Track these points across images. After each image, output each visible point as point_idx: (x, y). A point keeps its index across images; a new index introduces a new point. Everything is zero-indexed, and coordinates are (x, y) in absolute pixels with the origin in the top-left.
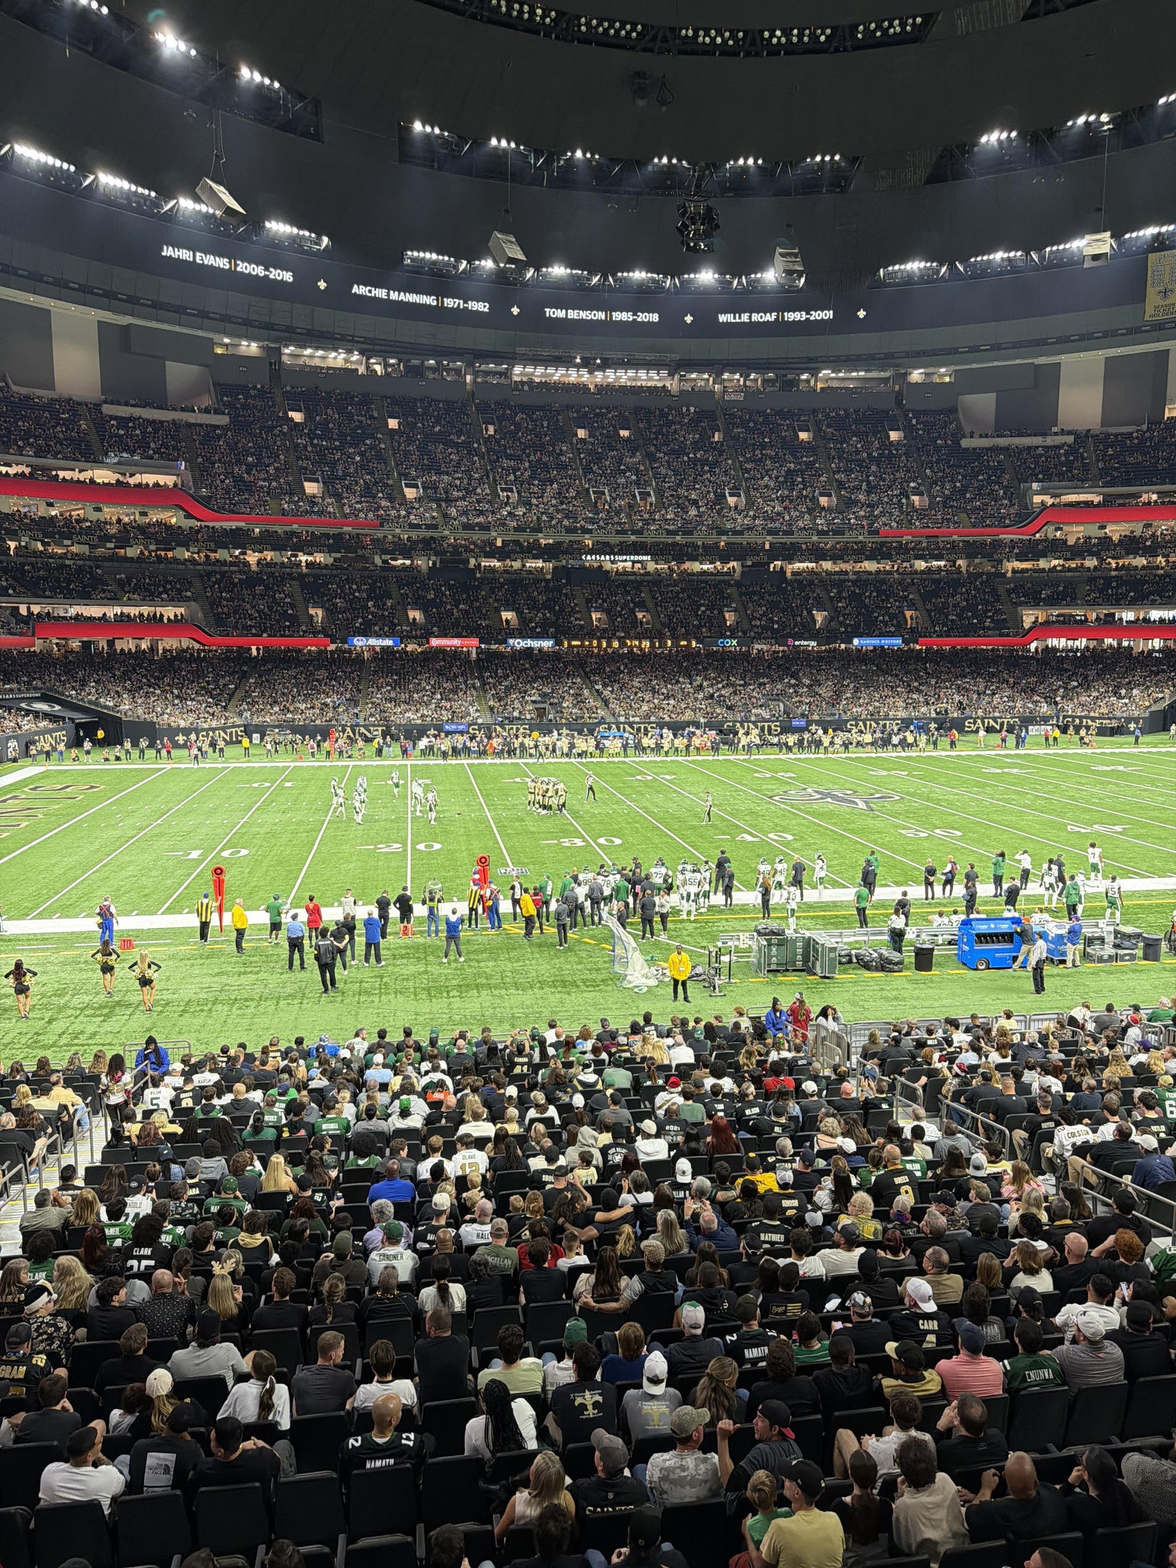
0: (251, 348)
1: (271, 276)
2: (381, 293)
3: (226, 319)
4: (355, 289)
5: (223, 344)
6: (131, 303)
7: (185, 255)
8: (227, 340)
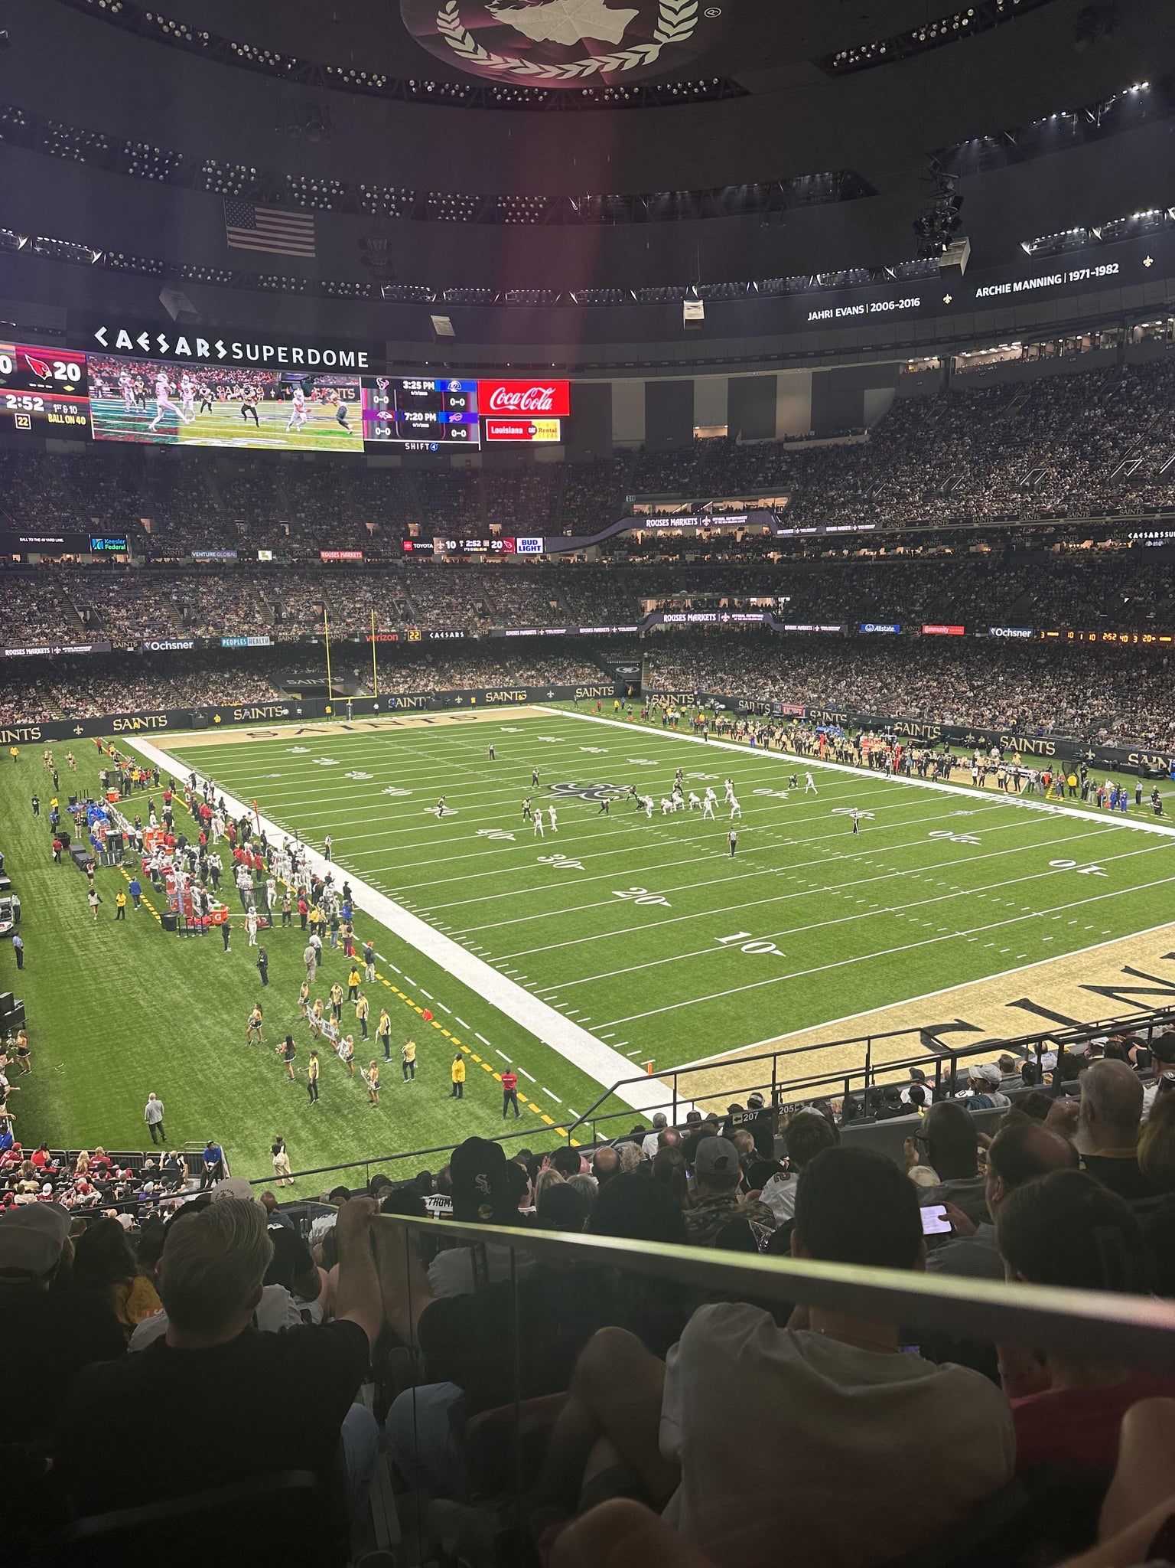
0: (935, 362)
1: (901, 307)
2: (1005, 289)
3: (897, 346)
4: (979, 293)
5: (912, 365)
6: (820, 355)
7: (826, 314)
8: (911, 361)
